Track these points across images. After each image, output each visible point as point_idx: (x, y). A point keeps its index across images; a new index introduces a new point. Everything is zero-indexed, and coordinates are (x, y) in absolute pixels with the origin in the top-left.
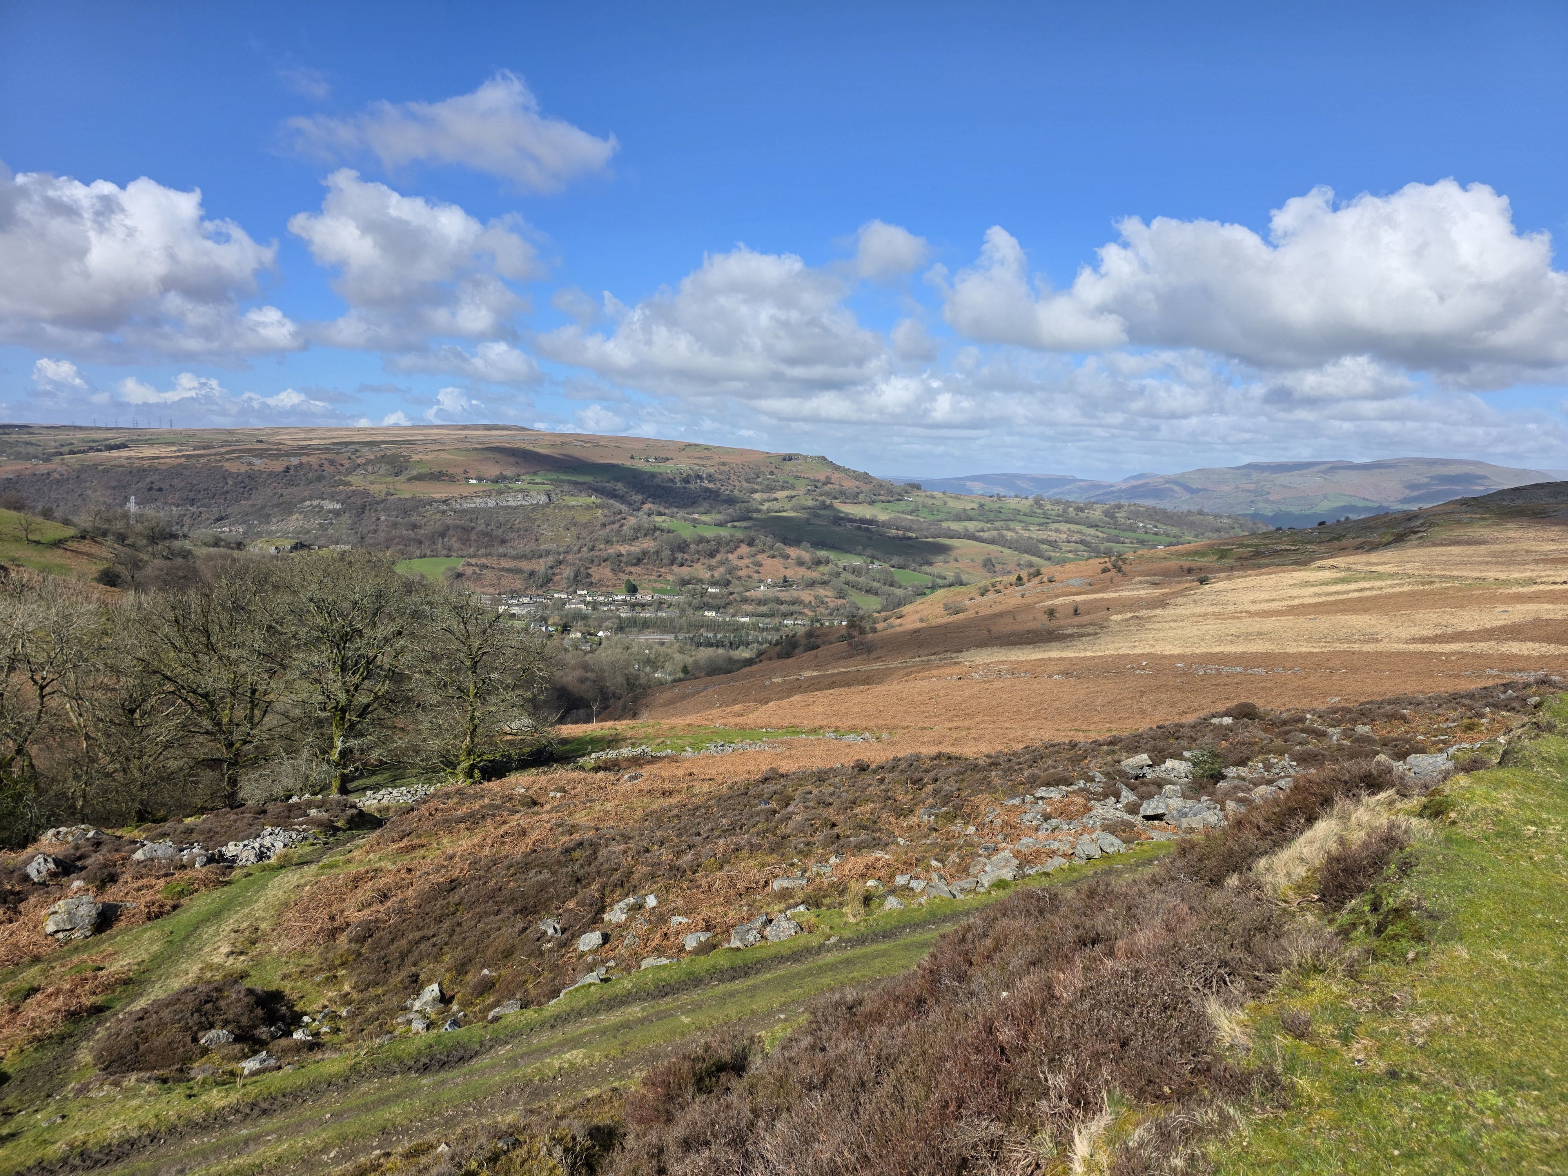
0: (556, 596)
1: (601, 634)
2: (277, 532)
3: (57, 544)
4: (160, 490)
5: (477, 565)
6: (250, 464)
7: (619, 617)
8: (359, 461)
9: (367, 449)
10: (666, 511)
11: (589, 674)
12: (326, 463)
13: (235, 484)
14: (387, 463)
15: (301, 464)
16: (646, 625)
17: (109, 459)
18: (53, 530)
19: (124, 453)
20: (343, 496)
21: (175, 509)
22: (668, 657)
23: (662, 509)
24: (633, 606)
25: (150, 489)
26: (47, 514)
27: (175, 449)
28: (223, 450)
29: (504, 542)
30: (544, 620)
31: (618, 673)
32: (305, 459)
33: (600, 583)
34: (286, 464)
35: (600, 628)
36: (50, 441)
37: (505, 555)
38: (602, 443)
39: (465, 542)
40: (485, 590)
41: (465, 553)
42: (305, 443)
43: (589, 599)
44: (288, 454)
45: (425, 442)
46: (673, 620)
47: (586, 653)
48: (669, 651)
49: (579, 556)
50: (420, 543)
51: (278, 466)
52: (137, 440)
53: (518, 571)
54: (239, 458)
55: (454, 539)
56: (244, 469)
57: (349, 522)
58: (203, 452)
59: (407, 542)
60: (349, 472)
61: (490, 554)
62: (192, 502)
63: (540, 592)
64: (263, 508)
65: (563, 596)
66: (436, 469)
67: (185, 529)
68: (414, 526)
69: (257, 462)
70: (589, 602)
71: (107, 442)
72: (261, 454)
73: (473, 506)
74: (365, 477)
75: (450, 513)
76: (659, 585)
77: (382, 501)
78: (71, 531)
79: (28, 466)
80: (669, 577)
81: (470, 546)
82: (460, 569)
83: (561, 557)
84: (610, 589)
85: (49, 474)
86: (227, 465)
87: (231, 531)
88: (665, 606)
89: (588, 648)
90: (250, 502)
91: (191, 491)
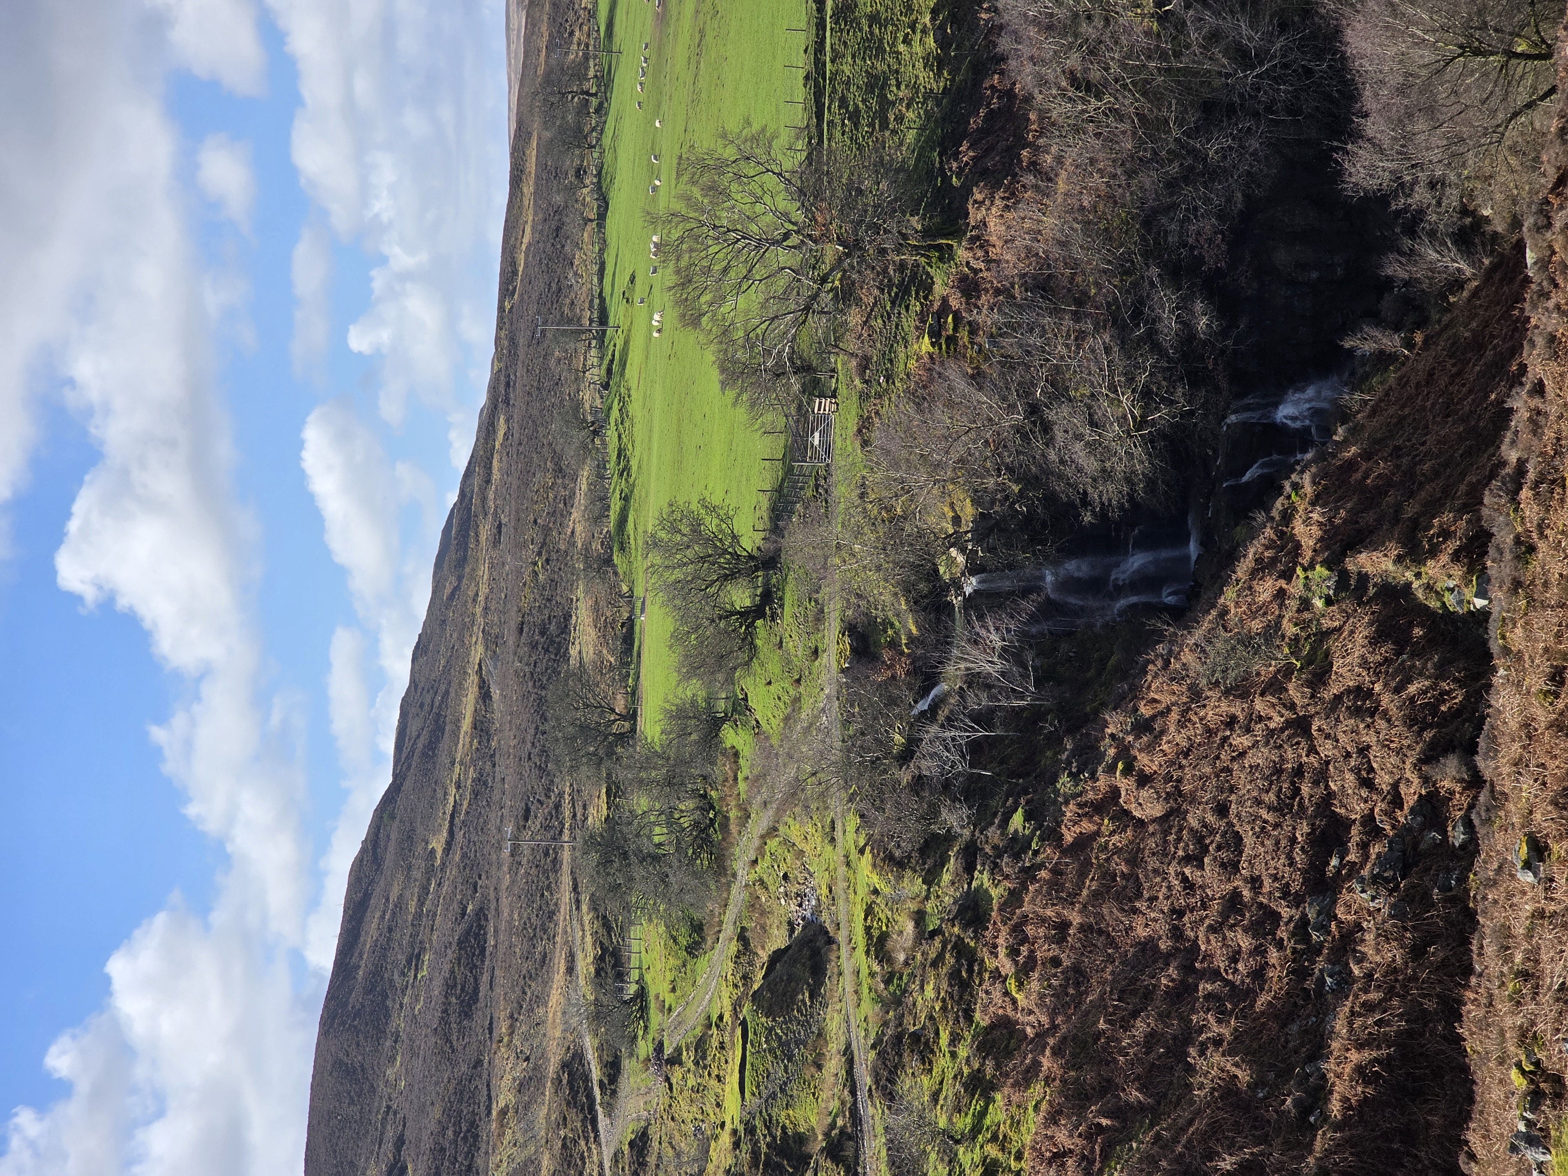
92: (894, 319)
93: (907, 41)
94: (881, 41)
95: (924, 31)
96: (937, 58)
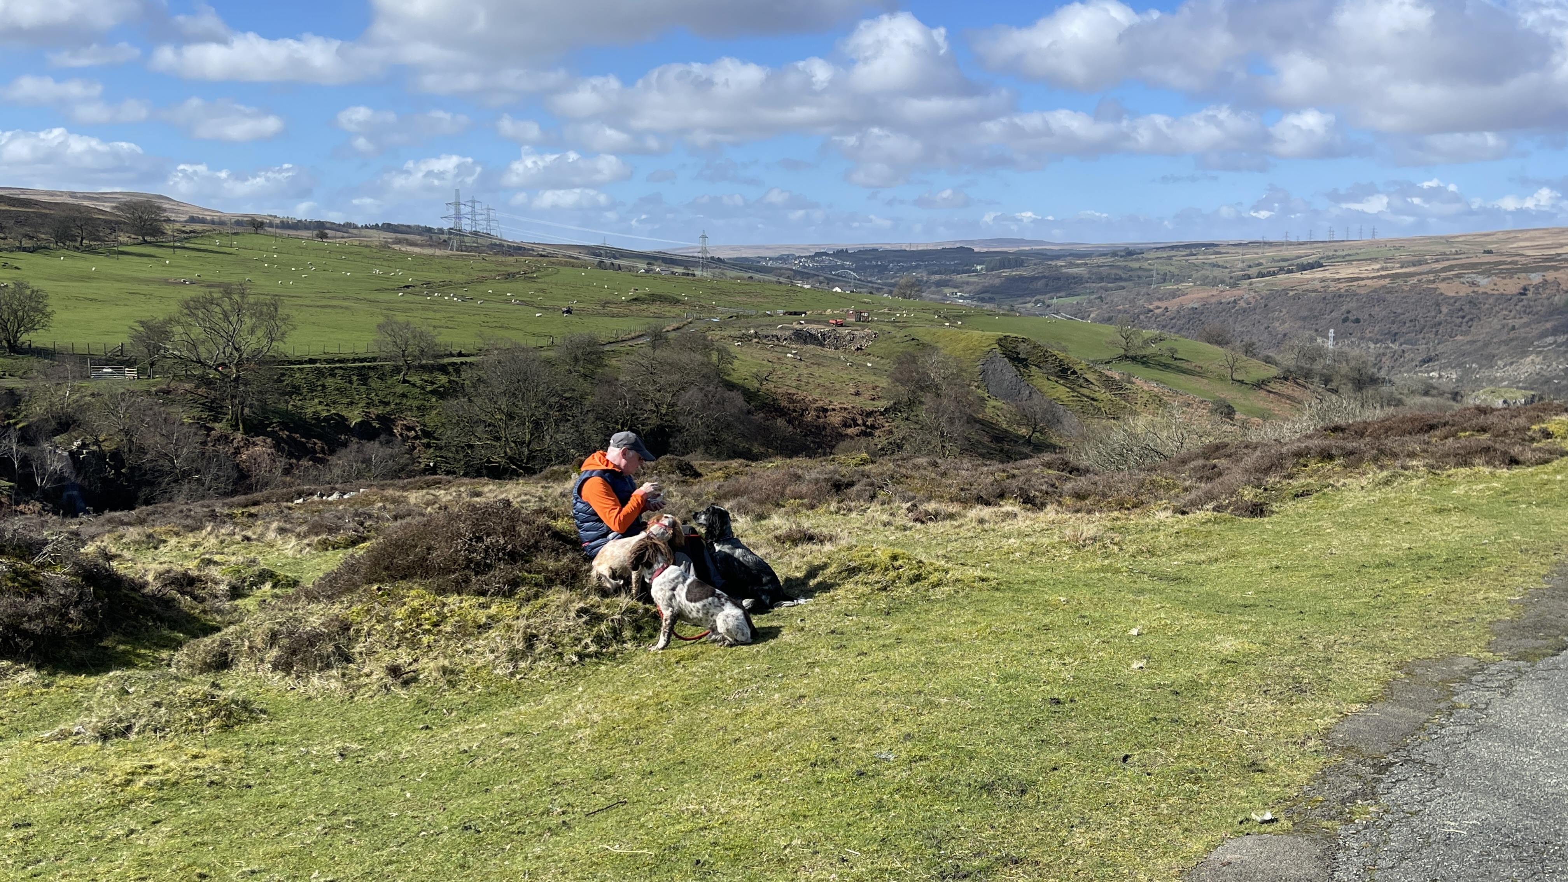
3: (1260, 385)
4: (1357, 321)
6: (1473, 284)
13: (1451, 313)
15: (1545, 283)
17: (1301, 282)
18: (1258, 370)
19: (1318, 274)
21: (1372, 346)
25: (1345, 320)
26: (1249, 350)
27: (1378, 266)
28: (1438, 266)
32: (1551, 275)
34: (1523, 283)
36: (1237, 260)
42: (1553, 252)
44: (1527, 269)
51: (1511, 286)
52: (1333, 257)
54: (1458, 276)
56: (1465, 291)
58: (1412, 269)
62: (1395, 337)
64: (1486, 345)
69: (1483, 281)
71: (1299, 261)
72: (1488, 270)
78: (1274, 371)
85: (1235, 302)
86: (1443, 287)
87: (1440, 377)
90: (1469, 338)
91: (1393, 323)
92: (195, 405)
93: (320, 403)
94: (316, 391)
95: (328, 410)
96: (319, 418)
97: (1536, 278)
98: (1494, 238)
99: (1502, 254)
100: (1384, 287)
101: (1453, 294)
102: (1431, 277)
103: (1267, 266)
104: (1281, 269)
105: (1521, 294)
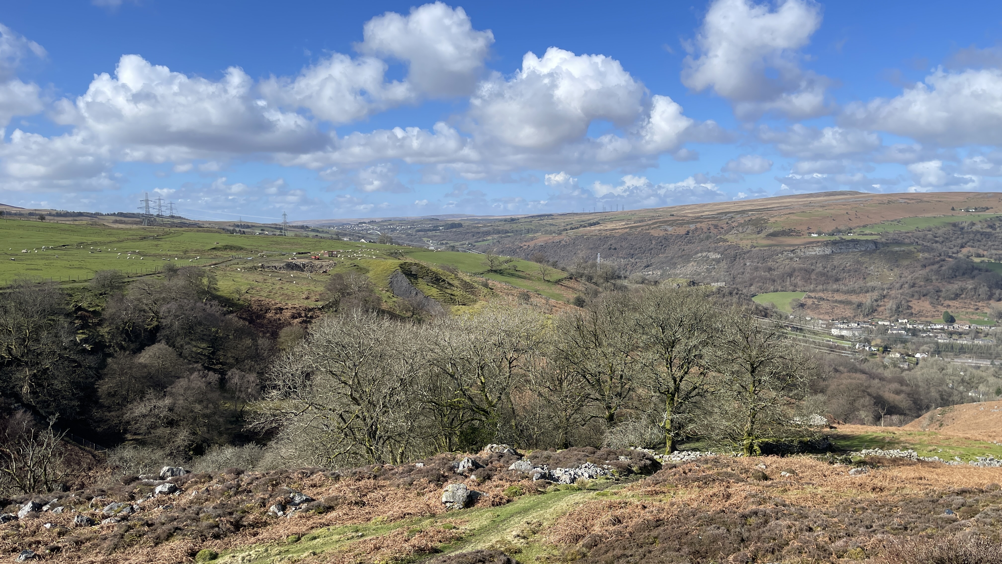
0: (880, 323)
1: (918, 355)
2: (680, 274)
3: (558, 282)
4: (615, 249)
5: (816, 298)
6: (666, 230)
7: (937, 344)
8: (733, 224)
9: (739, 216)
10: (985, 253)
11: (904, 388)
12: (712, 227)
13: (657, 244)
14: (753, 225)
15: (696, 229)
16: (962, 350)
17: (590, 232)
18: (557, 274)
19: (598, 227)
20: (721, 250)
21: (622, 260)
22: (982, 380)
23: (981, 252)
24: (951, 334)
25: (610, 249)
26: (555, 265)
27: (624, 223)
28: (650, 222)
29: (837, 280)
30: (868, 341)
31: (932, 390)
32: (699, 225)
33: (920, 314)
34: (687, 229)
35: (917, 350)
36: (561, 222)
37: (838, 291)
38: (925, 199)
39: (807, 280)
40: (821, 317)
41: (807, 288)
42: (700, 215)
43: (908, 326)
44: (689, 223)
45: (779, 208)
46: (989, 348)
47: (903, 370)
48: (984, 374)
49: (901, 291)
50: (774, 281)
51: (682, 231)
52: (605, 219)
53: (849, 303)
54: (659, 227)
55: (799, 278)
56: (662, 233)
57: (726, 267)
58: (639, 224)
59: (764, 280)
60: (727, 232)
61: (826, 290)
62: (632, 256)
63: (866, 320)
64: (672, 258)
65: (886, 323)
66: (787, 228)
67: (628, 273)
68: (770, 269)
69: (670, 229)
70: (909, 329)
71: (589, 222)
72: (672, 223)
73: (813, 253)
74: (737, 236)
75: (796, 259)
76: (976, 317)
77: (748, 252)
78: (565, 275)
79: (551, 238)
80: (986, 310)
81: (811, 283)
82: (802, 300)
83: (885, 292)
84: (929, 319)
85: (560, 241)
86: (652, 232)
87: (653, 274)
88: (982, 335)
89: (906, 367)
90: (665, 255)
91: (631, 249)
97: (692, 227)
98: (675, 209)
99: (678, 216)
100: (626, 232)
101: (657, 235)
102: (647, 227)
103: (576, 224)
104: (581, 226)
105: (686, 234)
